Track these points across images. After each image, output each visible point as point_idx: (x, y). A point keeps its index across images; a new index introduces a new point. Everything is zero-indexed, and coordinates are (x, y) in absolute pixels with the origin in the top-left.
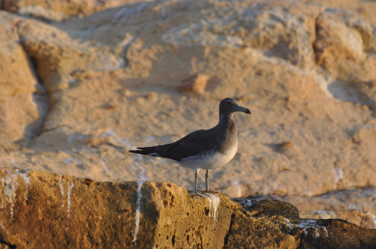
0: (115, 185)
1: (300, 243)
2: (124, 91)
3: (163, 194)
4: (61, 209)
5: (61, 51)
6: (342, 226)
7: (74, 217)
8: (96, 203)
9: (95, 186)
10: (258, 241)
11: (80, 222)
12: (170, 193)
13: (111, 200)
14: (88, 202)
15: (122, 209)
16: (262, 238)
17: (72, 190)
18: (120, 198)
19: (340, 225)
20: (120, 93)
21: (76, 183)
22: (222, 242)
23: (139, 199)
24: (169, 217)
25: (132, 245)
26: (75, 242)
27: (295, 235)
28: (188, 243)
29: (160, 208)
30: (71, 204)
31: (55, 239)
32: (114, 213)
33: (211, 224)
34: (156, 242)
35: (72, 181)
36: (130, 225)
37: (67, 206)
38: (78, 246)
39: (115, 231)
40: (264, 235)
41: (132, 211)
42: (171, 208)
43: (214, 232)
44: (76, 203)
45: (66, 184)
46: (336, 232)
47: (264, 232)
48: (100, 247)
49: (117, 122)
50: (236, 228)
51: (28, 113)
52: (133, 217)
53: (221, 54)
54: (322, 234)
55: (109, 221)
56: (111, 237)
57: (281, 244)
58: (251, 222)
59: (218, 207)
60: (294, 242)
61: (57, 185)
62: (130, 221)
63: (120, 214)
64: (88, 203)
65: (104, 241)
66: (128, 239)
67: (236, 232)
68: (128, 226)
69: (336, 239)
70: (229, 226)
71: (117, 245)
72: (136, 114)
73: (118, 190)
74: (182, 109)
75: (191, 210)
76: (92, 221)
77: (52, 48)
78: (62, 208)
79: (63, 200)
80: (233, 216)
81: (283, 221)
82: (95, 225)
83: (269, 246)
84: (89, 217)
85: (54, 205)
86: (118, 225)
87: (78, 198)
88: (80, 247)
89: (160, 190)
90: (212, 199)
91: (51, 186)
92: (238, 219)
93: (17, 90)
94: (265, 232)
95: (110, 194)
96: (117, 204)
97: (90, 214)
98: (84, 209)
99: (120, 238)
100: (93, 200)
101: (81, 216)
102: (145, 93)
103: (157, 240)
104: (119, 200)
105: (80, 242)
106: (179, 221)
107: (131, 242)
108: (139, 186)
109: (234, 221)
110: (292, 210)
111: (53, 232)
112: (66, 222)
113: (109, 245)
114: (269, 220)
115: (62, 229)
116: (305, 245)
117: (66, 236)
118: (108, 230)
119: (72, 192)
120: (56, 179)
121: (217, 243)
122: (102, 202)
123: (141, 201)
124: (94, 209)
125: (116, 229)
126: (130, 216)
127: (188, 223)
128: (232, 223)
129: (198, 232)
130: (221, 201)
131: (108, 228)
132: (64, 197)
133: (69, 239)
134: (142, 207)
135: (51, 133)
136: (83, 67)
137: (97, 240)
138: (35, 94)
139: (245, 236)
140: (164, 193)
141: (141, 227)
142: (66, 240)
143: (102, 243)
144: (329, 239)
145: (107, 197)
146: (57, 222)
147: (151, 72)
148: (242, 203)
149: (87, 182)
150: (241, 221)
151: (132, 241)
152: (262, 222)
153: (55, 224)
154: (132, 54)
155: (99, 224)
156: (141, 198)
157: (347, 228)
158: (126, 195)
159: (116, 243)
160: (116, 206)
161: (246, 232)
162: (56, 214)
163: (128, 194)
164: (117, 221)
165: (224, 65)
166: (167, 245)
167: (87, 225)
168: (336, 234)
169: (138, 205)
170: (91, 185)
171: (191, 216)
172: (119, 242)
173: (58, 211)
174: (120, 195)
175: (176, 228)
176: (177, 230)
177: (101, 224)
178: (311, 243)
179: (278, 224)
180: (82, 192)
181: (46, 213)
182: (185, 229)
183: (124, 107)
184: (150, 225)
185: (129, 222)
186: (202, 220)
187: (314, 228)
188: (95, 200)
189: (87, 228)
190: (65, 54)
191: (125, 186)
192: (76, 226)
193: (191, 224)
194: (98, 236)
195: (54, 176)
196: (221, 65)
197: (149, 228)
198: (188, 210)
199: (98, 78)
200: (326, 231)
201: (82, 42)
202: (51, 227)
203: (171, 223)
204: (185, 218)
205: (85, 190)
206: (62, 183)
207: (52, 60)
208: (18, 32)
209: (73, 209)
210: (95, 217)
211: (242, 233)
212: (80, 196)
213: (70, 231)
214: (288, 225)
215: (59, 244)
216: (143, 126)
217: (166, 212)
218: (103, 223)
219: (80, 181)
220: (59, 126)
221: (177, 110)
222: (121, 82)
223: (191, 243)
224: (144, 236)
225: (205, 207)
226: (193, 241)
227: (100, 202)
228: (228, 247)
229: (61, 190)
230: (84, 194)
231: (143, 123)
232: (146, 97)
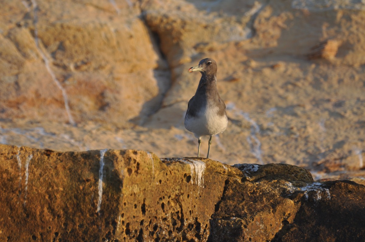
0: (77, 155)
1: (300, 207)
2: (250, 62)
3: (127, 162)
4: (18, 181)
5: (184, 24)
6: (347, 187)
7: (32, 189)
8: (56, 175)
9: (55, 156)
10: (252, 207)
11: (39, 194)
12: (135, 161)
13: (73, 170)
14: (48, 173)
15: (84, 179)
16: (257, 204)
17: (31, 162)
18: (82, 168)
19: (344, 186)
20: (246, 64)
21: (35, 155)
22: (211, 209)
23: (102, 168)
24: (136, 186)
25: (96, 216)
26: (35, 215)
27: (295, 199)
28: (164, 211)
29: (123, 176)
30: (30, 176)
31: (14, 212)
32: (76, 184)
33: (194, 190)
34: (121, 212)
35: (31, 152)
36: (93, 195)
37: (25, 178)
38: (38, 219)
39: (77, 202)
40: (259, 200)
41: (94, 181)
42: (136, 176)
43: (200, 199)
44: (34, 175)
45: (24, 156)
46: (340, 194)
47: (259, 197)
48: (63, 219)
49: (240, 95)
50: (230, 194)
51: (147, 90)
52: (96, 187)
53: (354, 17)
54: (324, 197)
55: (70, 192)
56: (73, 208)
57: (277, 208)
58: (246, 187)
59: (203, 173)
60: (293, 206)
61: (15, 157)
62: (93, 191)
63: (82, 184)
64: (48, 175)
65: (66, 212)
66: (92, 210)
67: (229, 199)
68: (91, 196)
69: (339, 201)
70: (222, 193)
71: (80, 216)
72: (261, 85)
73: (80, 160)
74: (310, 78)
75: (165, 177)
76: (52, 193)
77: (174, 21)
78: (20, 181)
79: (20, 172)
80: (227, 182)
81: (284, 185)
82: (55, 196)
83: (264, 211)
84: (49, 189)
85: (11, 178)
86: (80, 196)
87: (37, 169)
88: (41, 219)
89: (124, 157)
90: (194, 165)
91: (8, 159)
92: (233, 184)
93: (135, 66)
94: (261, 197)
95: (71, 164)
96: (78, 174)
97: (50, 185)
98: (44, 180)
99: (83, 209)
100: (53, 171)
101: (40, 188)
102: (272, 63)
103: (123, 209)
104: (80, 170)
105: (40, 215)
106: (149, 189)
107: (94, 213)
108: (102, 155)
109: (228, 187)
110: (301, 173)
111: (11, 206)
112: (24, 195)
113: (71, 217)
114: (268, 184)
115: (20, 202)
116: (306, 209)
117: (25, 209)
118: (70, 202)
119: (30, 164)
120: (14, 151)
121: (204, 210)
122: (62, 172)
123: (103, 170)
124: (54, 180)
125: (78, 200)
126: (93, 186)
127: (160, 190)
128: (225, 189)
129: (178, 200)
130: (207, 167)
131: (69, 200)
132: (22, 169)
133: (28, 212)
134: (105, 176)
135: (168, 109)
136: (207, 39)
137: (58, 211)
138: (156, 70)
139: (238, 202)
140: (128, 160)
141: (104, 197)
142: (25, 213)
143: (64, 215)
144: (331, 201)
145: (68, 167)
146: (14, 195)
147: (279, 40)
148: (249, 168)
149: (47, 153)
150: (236, 187)
151: (95, 211)
152: (258, 187)
153: (13, 197)
154: (260, 23)
155: (60, 195)
156: (104, 166)
157: (352, 189)
158: (88, 165)
159: (79, 214)
160: (78, 176)
161: (240, 197)
162: (13, 187)
163: (90, 164)
164: (79, 191)
165: (357, 29)
166: (135, 213)
167: (47, 197)
168: (339, 196)
169: (101, 174)
170: (52, 155)
171: (165, 183)
172: (82, 213)
173: (15, 184)
174: (82, 165)
175: (146, 197)
176: (146, 198)
177: (62, 195)
178: (312, 206)
179: (278, 189)
180: (41, 163)
181: (3, 187)
182: (158, 196)
183: (249, 79)
184: (113, 194)
185: (91, 192)
186: (181, 187)
187: (316, 190)
188: (55, 171)
189: (47, 200)
190: (187, 27)
191: (88, 156)
192: (35, 198)
193: (165, 191)
194: (59, 208)
195: (12, 148)
196: (354, 29)
197: (112, 197)
198: (161, 177)
199: (223, 50)
200: (329, 193)
201: (208, 14)
202: (8, 200)
203: (139, 191)
204: (157, 186)
205: (44, 162)
206: (20, 155)
207: (174, 34)
208: (140, 7)
209: (31, 181)
210: (55, 188)
211: (236, 199)
212: (39, 168)
213: (29, 204)
214: (289, 189)
215: (18, 217)
216: (267, 97)
217: (130, 180)
218: (64, 194)
219: (40, 152)
220: (177, 102)
221: (305, 79)
222: (247, 53)
223: (167, 211)
224: (108, 206)
225: (184, 174)
226: (170, 209)
227: (61, 173)
228: (218, 214)
229: (18, 162)
230: (44, 165)
231: (268, 94)
232: (273, 67)
